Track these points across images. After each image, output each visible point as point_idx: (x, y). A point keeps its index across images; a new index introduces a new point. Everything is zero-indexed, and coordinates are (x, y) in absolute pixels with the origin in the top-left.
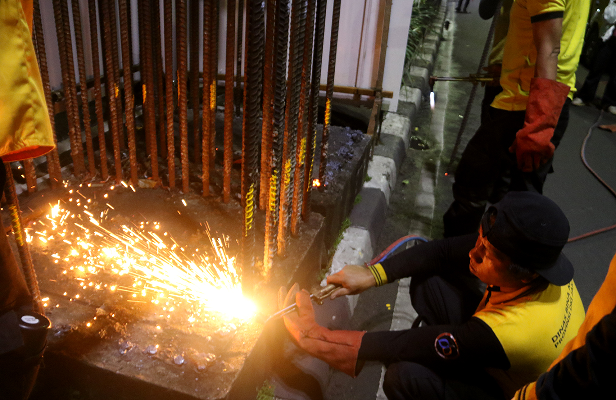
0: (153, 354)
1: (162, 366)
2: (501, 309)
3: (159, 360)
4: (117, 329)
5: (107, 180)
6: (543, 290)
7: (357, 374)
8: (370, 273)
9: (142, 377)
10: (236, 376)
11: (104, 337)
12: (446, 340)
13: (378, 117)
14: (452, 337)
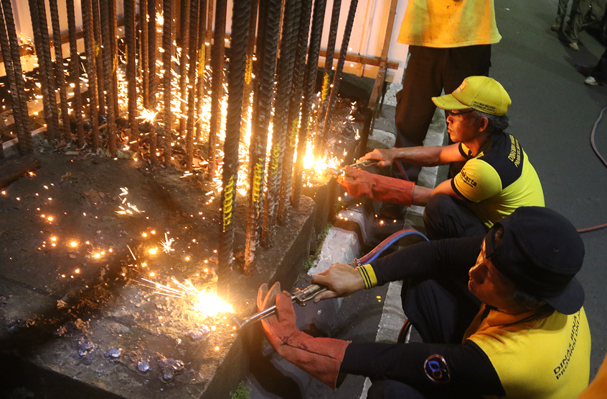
0: (116, 358)
1: (125, 372)
2: (501, 334)
3: (122, 364)
4: (78, 326)
5: (83, 147)
6: (548, 316)
7: (338, 386)
8: (359, 275)
9: (102, 385)
10: (206, 387)
11: (63, 335)
12: (437, 363)
13: (380, 89)
14: (443, 360)
